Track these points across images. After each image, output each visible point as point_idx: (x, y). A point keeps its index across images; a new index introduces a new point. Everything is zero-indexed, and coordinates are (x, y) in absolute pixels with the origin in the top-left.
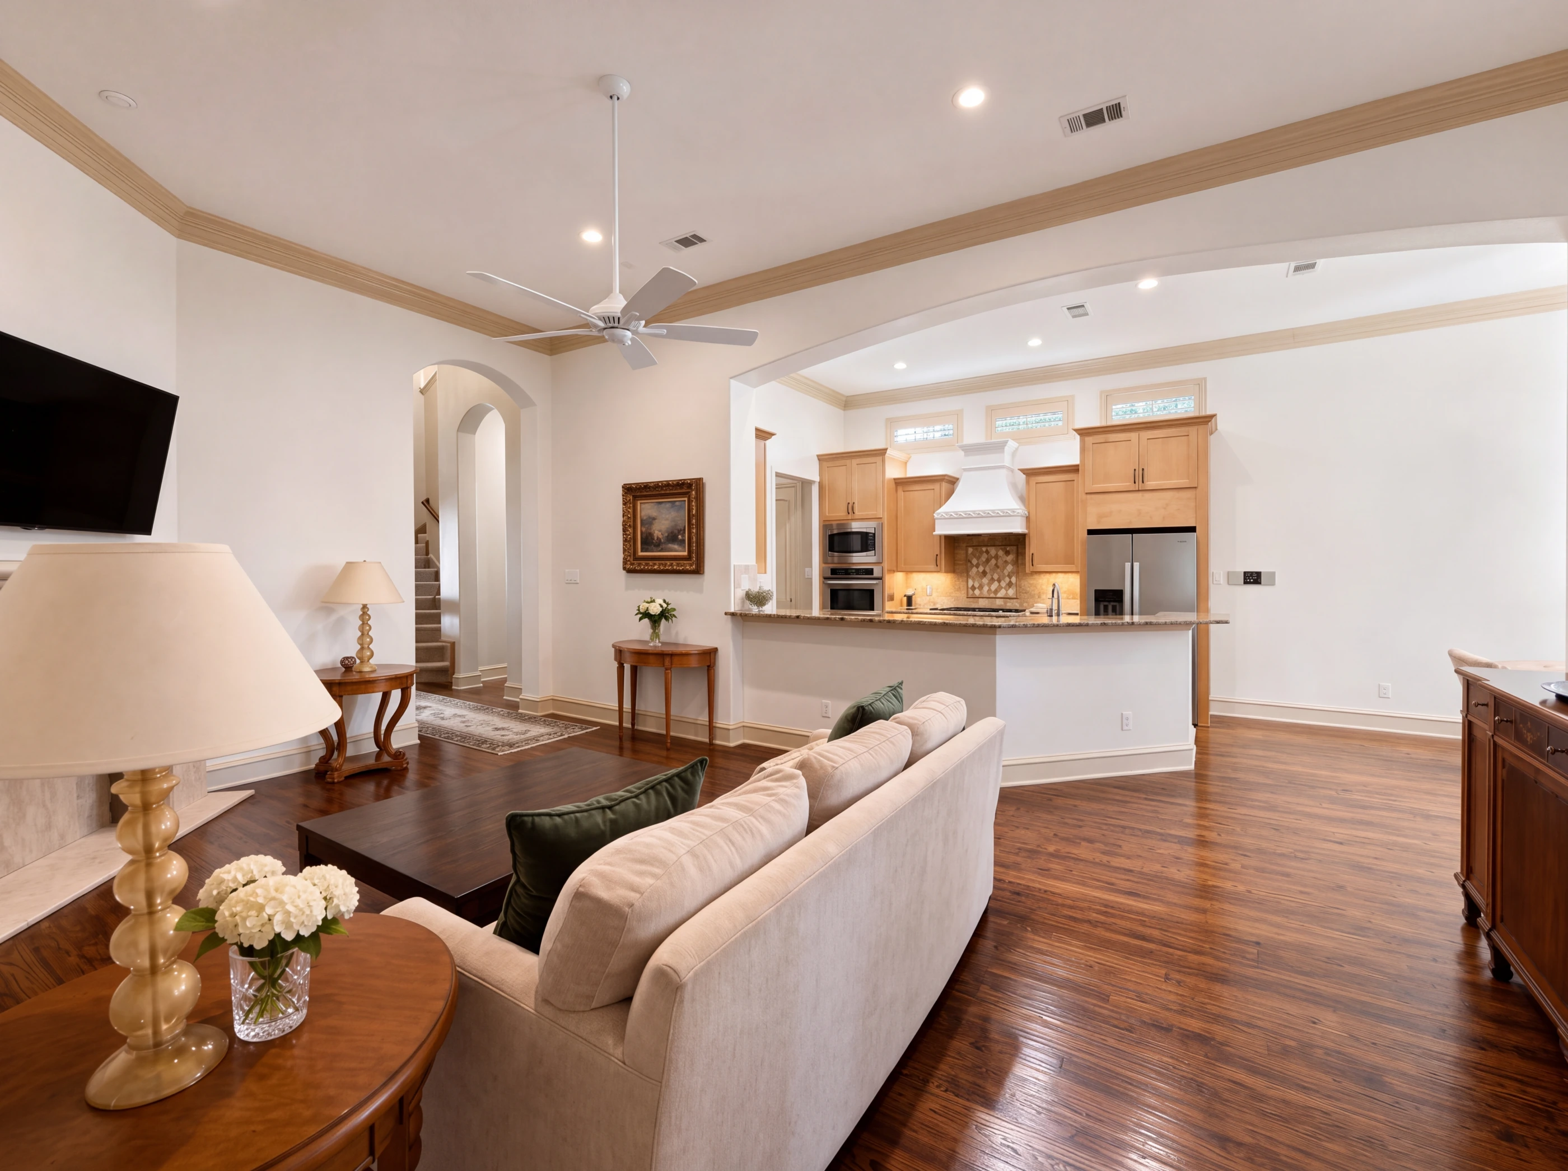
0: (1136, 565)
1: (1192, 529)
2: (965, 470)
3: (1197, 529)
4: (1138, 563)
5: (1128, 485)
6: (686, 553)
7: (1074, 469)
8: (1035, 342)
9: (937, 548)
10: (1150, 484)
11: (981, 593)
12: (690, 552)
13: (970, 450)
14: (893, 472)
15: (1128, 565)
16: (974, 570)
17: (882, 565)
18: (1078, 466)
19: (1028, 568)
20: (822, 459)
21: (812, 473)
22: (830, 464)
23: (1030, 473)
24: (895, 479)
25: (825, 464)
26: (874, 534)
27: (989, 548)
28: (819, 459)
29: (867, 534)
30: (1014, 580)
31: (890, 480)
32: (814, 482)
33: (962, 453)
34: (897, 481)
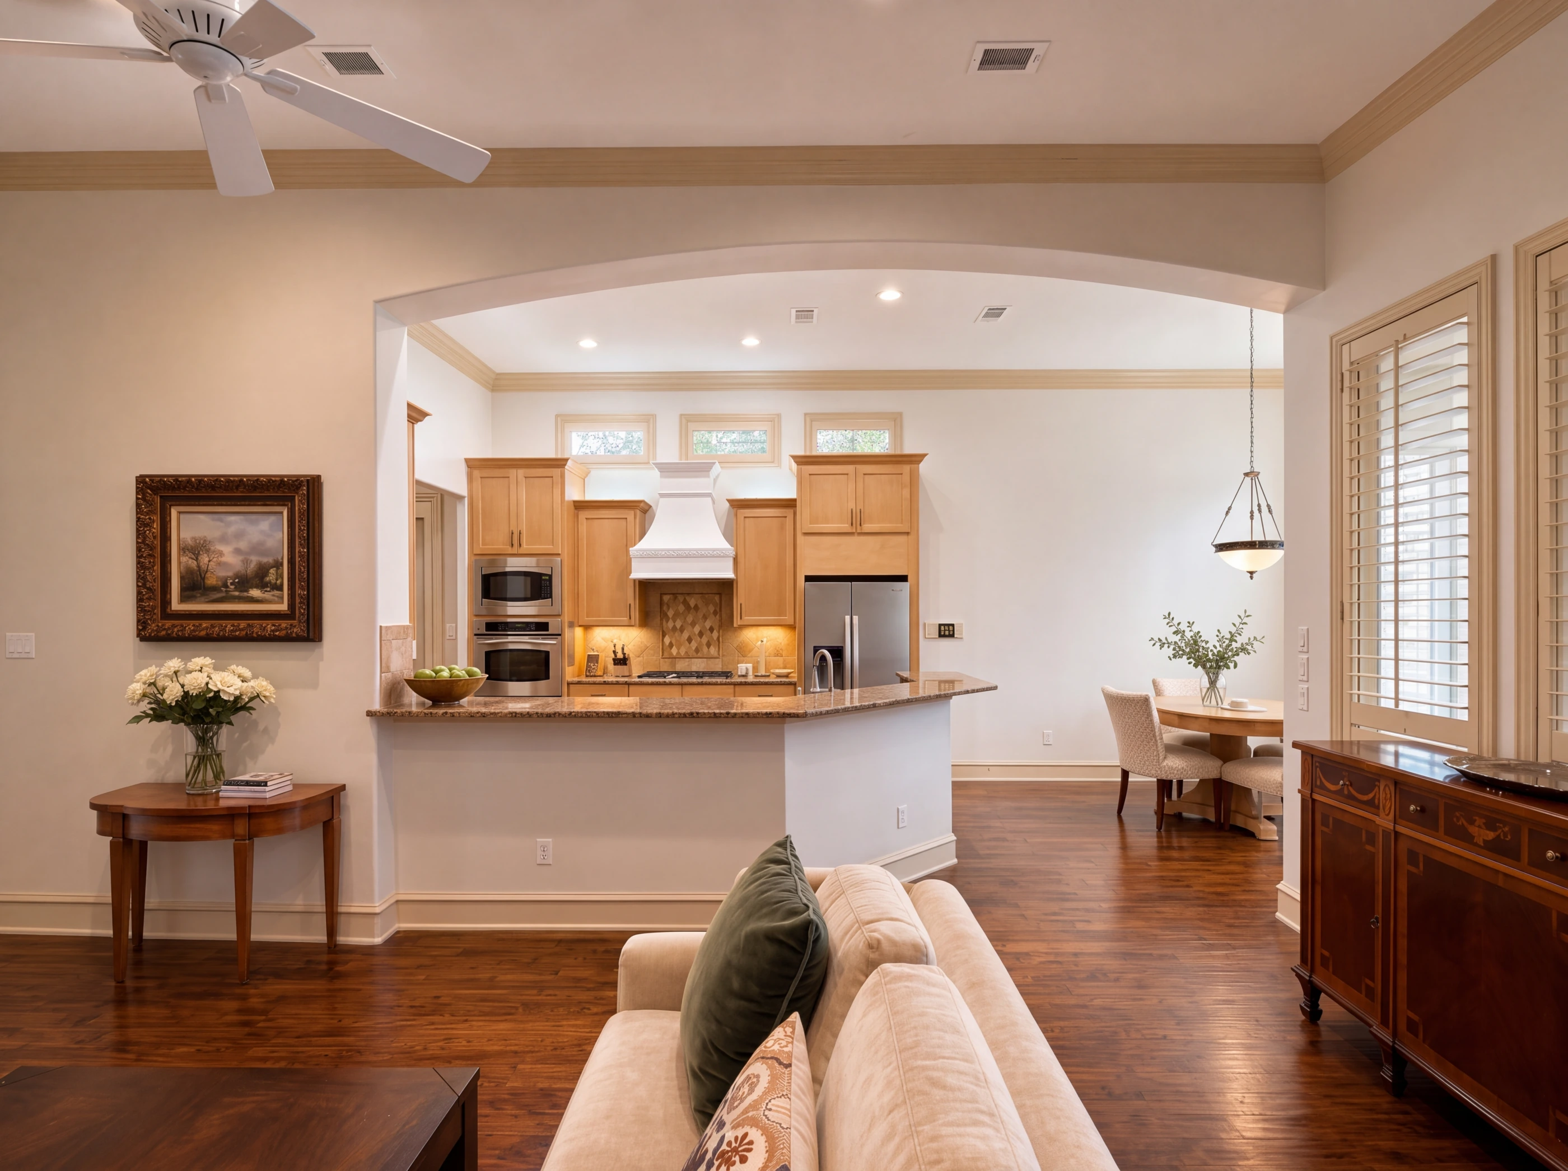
0: (856, 618)
1: (903, 578)
2: (662, 495)
3: (909, 578)
4: (857, 617)
5: (846, 527)
6: (284, 607)
7: (790, 504)
8: (751, 341)
9: (631, 596)
10: (867, 527)
11: (678, 653)
12: (292, 605)
13: (667, 470)
14: (573, 493)
15: (848, 618)
16: (670, 624)
17: (562, 617)
18: (795, 500)
19: (737, 622)
20: (472, 464)
21: (456, 483)
22: (486, 473)
23: (738, 505)
24: (574, 502)
25: (477, 473)
26: (550, 576)
27: (688, 598)
28: (468, 467)
29: (541, 575)
30: (715, 634)
31: (569, 502)
32: (460, 498)
33: (656, 473)
34: (577, 504)
